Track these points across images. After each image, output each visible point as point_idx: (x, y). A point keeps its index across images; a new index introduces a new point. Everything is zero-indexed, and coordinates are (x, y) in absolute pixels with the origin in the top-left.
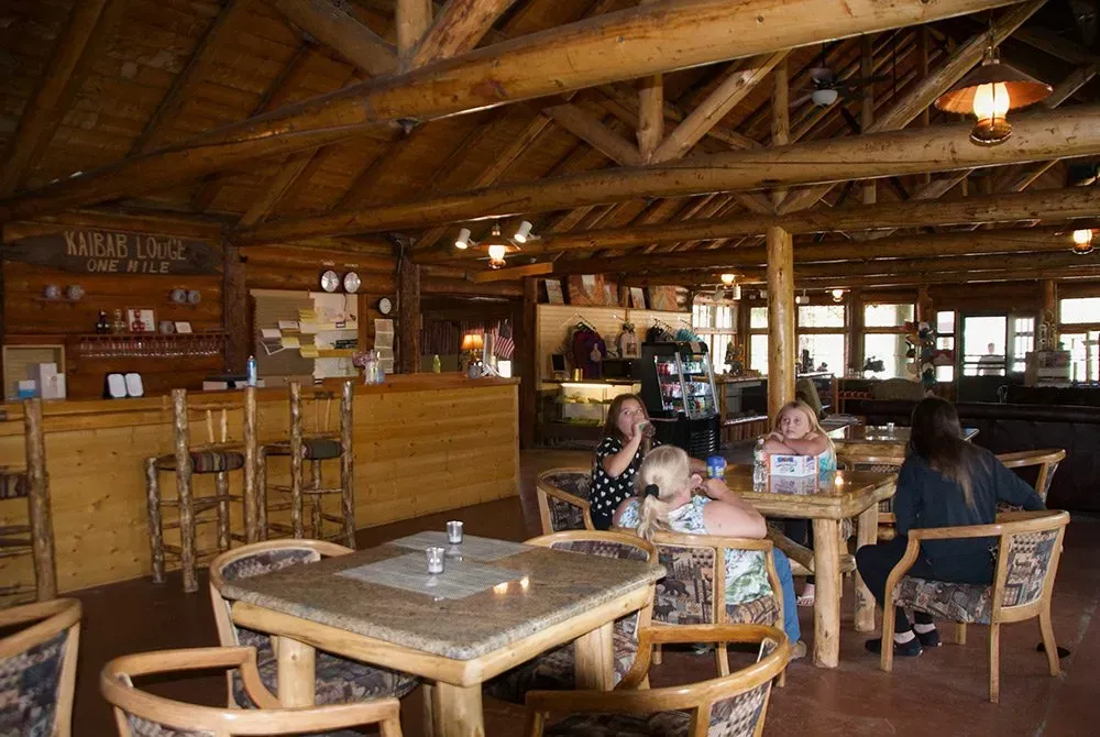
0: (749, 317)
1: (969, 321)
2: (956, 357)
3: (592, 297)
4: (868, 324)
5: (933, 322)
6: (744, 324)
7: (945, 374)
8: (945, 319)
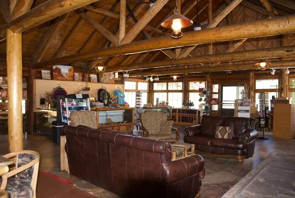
0: (153, 86)
1: (224, 88)
2: (219, 101)
3: (66, 77)
4: (191, 89)
5: (211, 88)
6: (151, 88)
7: (216, 108)
8: (216, 88)
